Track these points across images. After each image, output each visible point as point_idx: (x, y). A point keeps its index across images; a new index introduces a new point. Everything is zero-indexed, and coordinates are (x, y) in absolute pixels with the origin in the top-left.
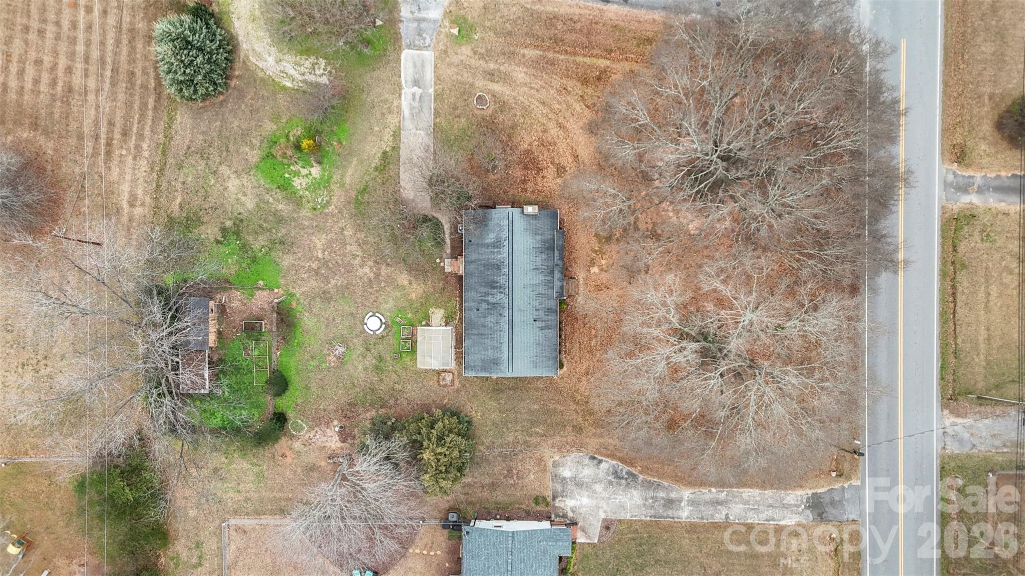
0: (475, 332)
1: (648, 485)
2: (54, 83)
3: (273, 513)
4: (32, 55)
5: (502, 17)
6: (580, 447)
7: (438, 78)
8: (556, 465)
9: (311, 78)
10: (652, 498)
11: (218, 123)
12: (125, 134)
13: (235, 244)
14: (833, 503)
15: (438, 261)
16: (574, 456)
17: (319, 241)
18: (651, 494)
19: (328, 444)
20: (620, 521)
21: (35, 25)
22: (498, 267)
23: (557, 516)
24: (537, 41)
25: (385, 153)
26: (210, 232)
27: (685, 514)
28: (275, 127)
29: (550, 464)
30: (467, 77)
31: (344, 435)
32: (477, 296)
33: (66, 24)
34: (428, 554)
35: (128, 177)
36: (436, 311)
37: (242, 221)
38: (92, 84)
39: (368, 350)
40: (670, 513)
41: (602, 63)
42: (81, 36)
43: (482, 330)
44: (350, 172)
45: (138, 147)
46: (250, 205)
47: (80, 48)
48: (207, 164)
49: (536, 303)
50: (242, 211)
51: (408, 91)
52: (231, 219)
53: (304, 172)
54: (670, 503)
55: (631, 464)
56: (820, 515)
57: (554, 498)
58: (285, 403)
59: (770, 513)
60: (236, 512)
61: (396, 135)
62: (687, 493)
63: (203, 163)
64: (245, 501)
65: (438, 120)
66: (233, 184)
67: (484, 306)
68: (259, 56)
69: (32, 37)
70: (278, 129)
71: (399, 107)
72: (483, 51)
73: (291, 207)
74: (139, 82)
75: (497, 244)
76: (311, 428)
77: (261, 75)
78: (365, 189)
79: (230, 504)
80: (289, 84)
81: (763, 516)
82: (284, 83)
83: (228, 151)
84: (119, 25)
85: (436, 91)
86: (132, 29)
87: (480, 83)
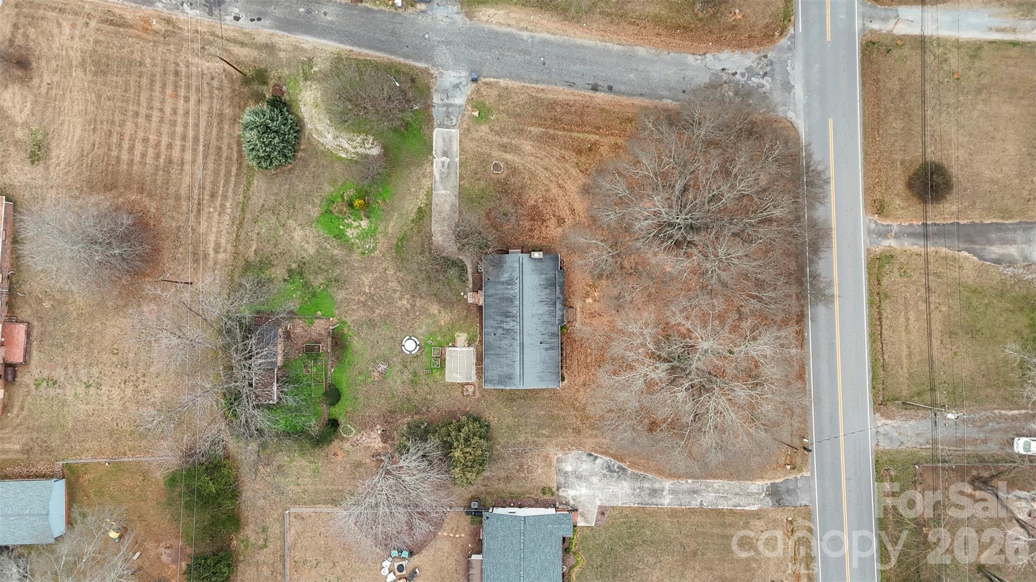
0: (492, 352)
1: (635, 477)
2: (157, 156)
3: (326, 502)
4: (141, 134)
5: (513, 103)
6: (579, 446)
7: (462, 150)
8: (559, 461)
9: (359, 150)
10: (639, 488)
11: (287, 186)
12: (213, 195)
13: (299, 282)
14: (788, 491)
15: (462, 294)
16: (574, 453)
17: (367, 279)
18: (638, 484)
19: (372, 445)
20: (613, 507)
21: (143, 111)
22: (511, 300)
23: (561, 503)
24: (541, 121)
25: (420, 208)
26: (279, 272)
27: (667, 501)
28: (332, 189)
29: (555, 460)
30: (485, 149)
31: (385, 437)
32: (495, 324)
33: (168, 110)
34: (454, 537)
35: (214, 230)
36: (461, 334)
37: (304, 263)
38: (188, 156)
39: (405, 367)
40: (654, 500)
41: (593, 137)
42: (180, 119)
43: (498, 351)
44: (392, 224)
45: (223, 206)
46: (312, 250)
47: (179, 129)
48: (277, 219)
49: (542, 329)
50: (305, 255)
51: (438, 160)
52: (295, 262)
53: (355, 224)
54: (654, 492)
55: (622, 460)
56: (778, 501)
57: (558, 489)
58: (338, 411)
59: (736, 500)
60: (295, 502)
61: (429, 195)
62: (668, 484)
63: (274, 218)
64: (303, 492)
65: (462, 183)
66: (298, 234)
67: (500, 331)
68: (320, 134)
69: (141, 120)
70: (335, 191)
71: (431, 173)
72: (498, 129)
73: (344, 252)
74: (225, 155)
75: (510, 282)
76: (359, 431)
77: (321, 148)
78: (403, 237)
79: (291, 495)
80: (344, 156)
81: (731, 503)
82: (340, 154)
83: (294, 208)
84: (210, 113)
85: (460, 160)
86: (221, 115)
87: (496, 153)
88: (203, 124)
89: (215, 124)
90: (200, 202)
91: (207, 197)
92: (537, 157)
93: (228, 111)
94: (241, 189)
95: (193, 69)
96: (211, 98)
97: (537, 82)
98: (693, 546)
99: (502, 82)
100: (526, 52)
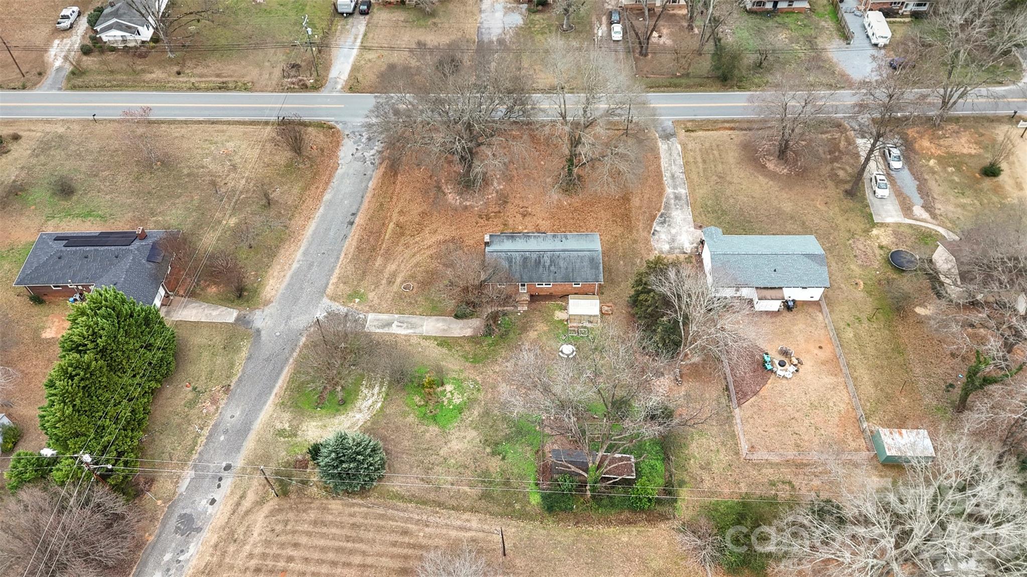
0: (571, 275)
1: (667, 208)
3: (731, 425)
5: (352, 275)
6: (647, 242)
7: (388, 312)
8: (661, 252)
9: (376, 391)
10: (675, 206)
13: (505, 446)
14: (664, 131)
15: (519, 314)
16: (653, 243)
17: (503, 388)
18: (673, 206)
19: (667, 384)
20: (694, 221)
22: (525, 259)
25: (438, 345)
26: (494, 464)
27: (683, 191)
28: (412, 415)
29: (661, 255)
30: (389, 296)
32: (546, 273)
36: (556, 316)
37: (486, 440)
39: (588, 357)
40: (684, 197)
41: (391, 225)
42: (313, 568)
43: (569, 270)
44: (450, 366)
46: (474, 433)
47: (324, 569)
48: (438, 465)
49: (550, 242)
50: (478, 440)
51: (395, 329)
52: (485, 449)
53: (449, 395)
54: (677, 197)
55: (655, 217)
56: (672, 135)
57: (685, 253)
59: (675, 155)
60: (737, 453)
61: (426, 338)
62: (669, 191)
63: (437, 468)
64: (725, 445)
65: (418, 313)
66: (455, 445)
67: (552, 268)
68: (354, 424)
70: (414, 413)
71: (406, 336)
72: (373, 287)
73: (476, 406)
75: (510, 260)
78: (465, 357)
79: (730, 458)
81: (678, 158)
83: (428, 449)
84: (309, 534)
85: (397, 314)
86: (315, 523)
87: (395, 288)
88: (322, 542)
89: (325, 530)
90: (414, 546)
91: (407, 540)
92: (402, 261)
93: (312, 515)
94: (401, 504)
95: (258, 550)
96: (294, 532)
97: (338, 258)
98: (714, 178)
99: (334, 280)
100: (311, 265)
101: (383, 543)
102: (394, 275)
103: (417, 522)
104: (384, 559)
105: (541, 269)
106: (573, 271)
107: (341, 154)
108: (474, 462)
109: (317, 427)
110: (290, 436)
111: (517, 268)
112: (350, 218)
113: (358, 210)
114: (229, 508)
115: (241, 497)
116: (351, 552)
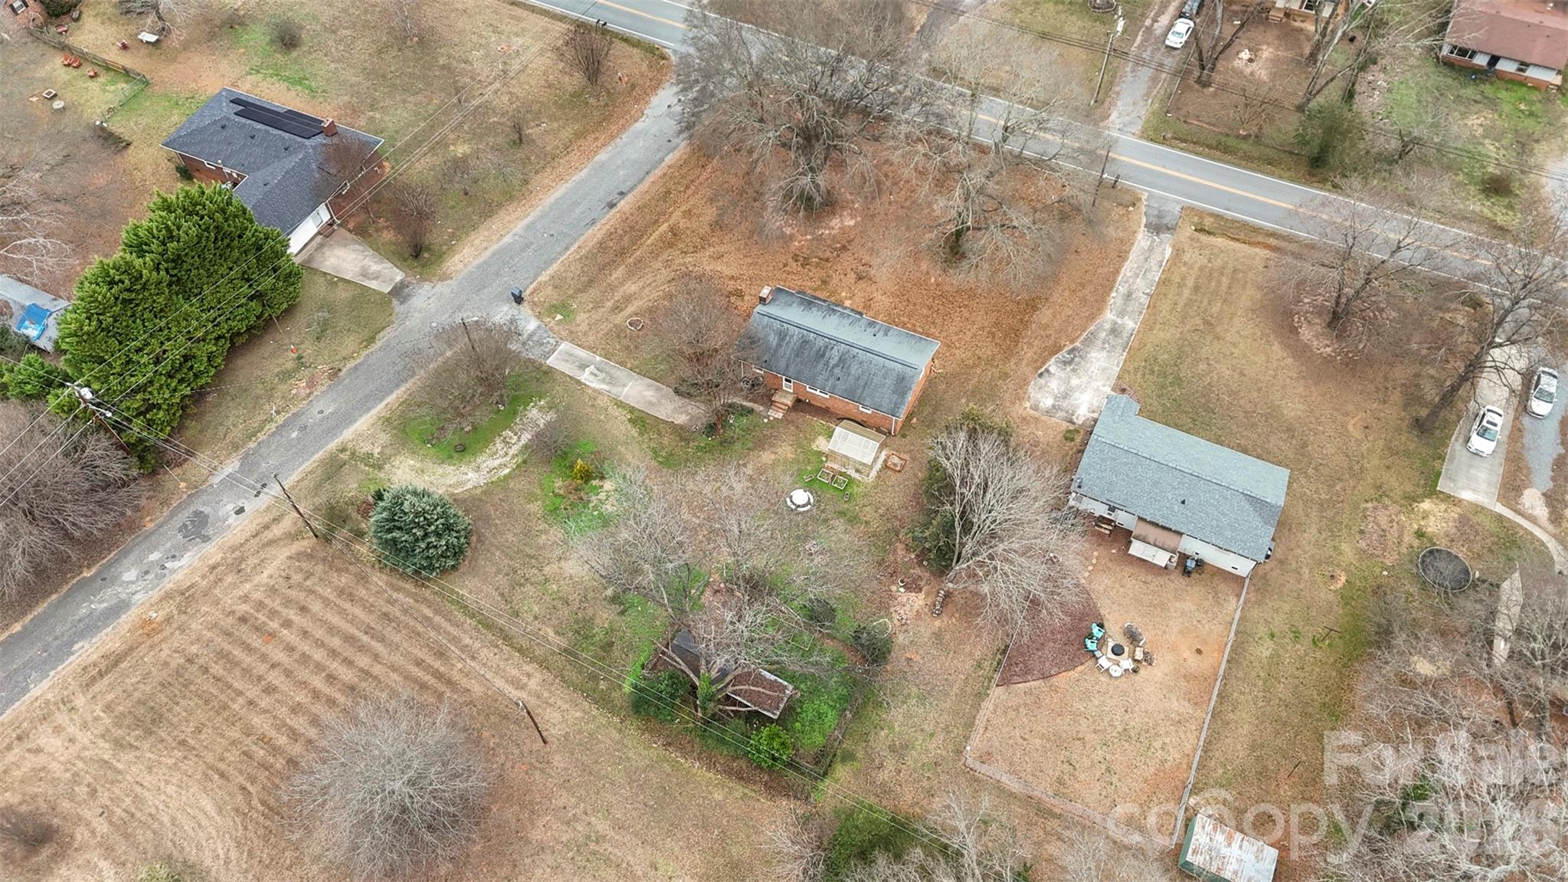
0: (859, 391)
1: (1089, 342)
2: (331, 702)
4: (283, 712)
5: (573, 279)
6: (1025, 382)
7: (590, 348)
8: (1035, 408)
9: (514, 450)
10: (1104, 343)
11: (497, 553)
14: (1159, 217)
15: (766, 421)
16: (1031, 389)
18: (1099, 343)
19: (916, 607)
20: (1119, 378)
22: (805, 342)
24: (612, 265)
25: (630, 420)
27: (1130, 324)
28: (539, 502)
29: (1032, 412)
30: (605, 327)
31: (913, 586)
32: (825, 374)
33: (280, 656)
34: (1094, 565)
35: (489, 675)
36: (817, 443)
38: (363, 661)
39: (826, 521)
40: (1125, 335)
41: (664, 227)
42: (305, 647)
43: (861, 382)
44: (629, 457)
47: (318, 655)
48: (532, 584)
49: (858, 329)
50: (604, 572)
51: (585, 377)
52: (606, 588)
53: (602, 496)
54: (1114, 331)
55: (1060, 349)
56: (1168, 229)
57: (1072, 422)
58: (846, 623)
59: (1154, 262)
60: (959, 752)
61: (620, 405)
62: (1109, 316)
63: (528, 588)
64: (947, 733)
65: (629, 365)
66: (570, 567)
67: (837, 371)
68: (460, 484)
70: (544, 501)
71: (595, 390)
72: (591, 305)
74: (398, 614)
75: (782, 336)
76: (889, 615)
77: (478, 491)
78: (655, 453)
80: (507, 471)
81: (1155, 268)
82: (501, 475)
83: (531, 557)
84: (326, 602)
85: (600, 355)
86: (341, 592)
87: (618, 319)
88: (335, 620)
89: (347, 605)
90: (439, 676)
91: (437, 664)
92: (650, 284)
93: (344, 580)
94: (459, 616)
95: (257, 596)
96: (311, 592)
97: (567, 249)
98: (1198, 321)
99: (544, 277)
100: (528, 246)
101: (407, 655)
102: (628, 299)
103: (464, 648)
104: (394, 676)
105: (821, 365)
106: (864, 387)
107: (655, 100)
108: (581, 601)
109: (412, 468)
110: (373, 466)
111: (786, 351)
112: (614, 197)
113: (632, 189)
114: (254, 527)
115: (274, 520)
116: (362, 648)
